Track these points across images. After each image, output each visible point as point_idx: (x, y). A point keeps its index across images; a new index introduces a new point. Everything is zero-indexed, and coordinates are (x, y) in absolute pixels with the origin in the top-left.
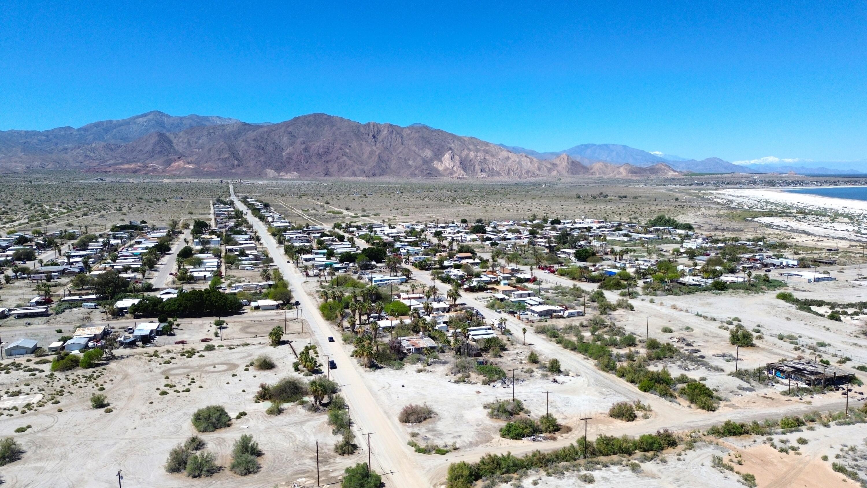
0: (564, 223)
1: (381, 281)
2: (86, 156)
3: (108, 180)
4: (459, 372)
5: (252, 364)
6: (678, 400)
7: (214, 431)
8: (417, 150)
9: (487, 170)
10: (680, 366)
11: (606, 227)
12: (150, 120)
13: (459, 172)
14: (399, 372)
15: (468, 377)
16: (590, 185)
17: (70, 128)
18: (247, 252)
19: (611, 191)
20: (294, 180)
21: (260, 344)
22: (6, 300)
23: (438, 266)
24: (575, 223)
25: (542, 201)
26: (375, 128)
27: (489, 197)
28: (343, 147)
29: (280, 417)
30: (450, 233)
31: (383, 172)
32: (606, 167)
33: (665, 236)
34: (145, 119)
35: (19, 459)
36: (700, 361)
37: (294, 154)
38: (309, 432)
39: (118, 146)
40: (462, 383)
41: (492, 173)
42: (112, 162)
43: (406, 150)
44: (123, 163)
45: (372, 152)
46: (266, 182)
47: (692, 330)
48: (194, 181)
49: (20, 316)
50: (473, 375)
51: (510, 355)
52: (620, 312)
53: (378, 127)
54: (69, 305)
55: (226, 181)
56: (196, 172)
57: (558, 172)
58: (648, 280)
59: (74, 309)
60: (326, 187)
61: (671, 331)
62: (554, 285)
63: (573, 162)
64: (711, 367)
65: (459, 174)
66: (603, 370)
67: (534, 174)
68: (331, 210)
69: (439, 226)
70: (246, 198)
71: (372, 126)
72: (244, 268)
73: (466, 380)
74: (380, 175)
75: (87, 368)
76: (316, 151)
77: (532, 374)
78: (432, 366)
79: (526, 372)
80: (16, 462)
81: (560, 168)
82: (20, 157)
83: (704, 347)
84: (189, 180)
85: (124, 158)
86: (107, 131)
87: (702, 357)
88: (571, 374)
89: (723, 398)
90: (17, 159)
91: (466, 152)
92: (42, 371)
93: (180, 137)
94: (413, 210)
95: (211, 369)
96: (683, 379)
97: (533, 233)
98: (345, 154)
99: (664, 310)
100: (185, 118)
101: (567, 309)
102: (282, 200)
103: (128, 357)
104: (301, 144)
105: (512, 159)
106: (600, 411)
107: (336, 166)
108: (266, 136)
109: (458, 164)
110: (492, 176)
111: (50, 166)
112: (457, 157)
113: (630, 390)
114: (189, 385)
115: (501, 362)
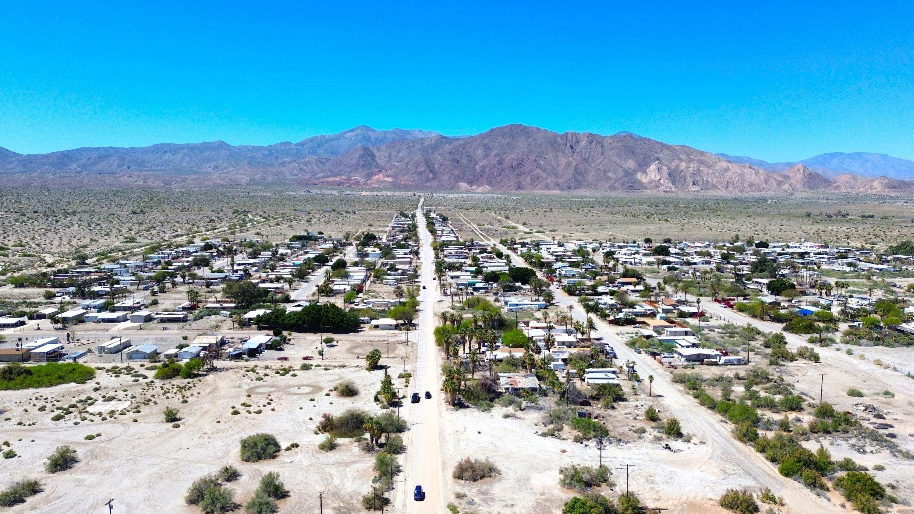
0: (774, 247)
1: (517, 305)
2: (301, 169)
3: (315, 192)
4: (551, 422)
5: (336, 389)
6: (828, 495)
7: (257, 461)
8: (619, 161)
9: (701, 183)
10: (853, 446)
11: (826, 254)
12: (357, 135)
13: (667, 184)
14: (483, 414)
15: (559, 430)
16: (830, 202)
17: (289, 143)
18: (398, 266)
19: (854, 211)
20: (485, 193)
21: (357, 366)
22: (163, 304)
23: (591, 292)
24: (788, 247)
25: (758, 219)
26: (574, 138)
27: (695, 213)
28: (537, 159)
29: (331, 454)
30: (625, 254)
31: (579, 185)
32: (855, 180)
33: (904, 267)
34: (353, 134)
35: (70, 468)
36: (886, 441)
37: (487, 167)
38: (349, 476)
39: (327, 160)
40: (549, 438)
41: (707, 186)
42: (321, 175)
43: (606, 161)
44: (330, 176)
45: (569, 164)
46: (456, 195)
47: (893, 396)
48: (389, 193)
49: (163, 320)
50: (566, 428)
51: (626, 407)
52: (800, 362)
53: (576, 137)
54: (208, 313)
55: (419, 194)
56: (394, 185)
57: (790, 185)
58: (856, 324)
59: (212, 316)
60: (514, 200)
61: (860, 395)
62: (723, 323)
63: (811, 174)
64: (900, 452)
65: (666, 187)
66: (740, 439)
67: (759, 188)
68: (507, 225)
69: (617, 245)
70: (430, 211)
71: (570, 136)
72: (387, 283)
73: (556, 433)
74: (575, 188)
75: (185, 378)
76: (510, 164)
77: (643, 435)
78: (524, 412)
79: (635, 432)
80: (66, 471)
81: (793, 181)
82: (246, 170)
83: (901, 421)
84: (384, 193)
85: (332, 171)
86: (320, 145)
87: (893, 436)
88: (694, 440)
89: (899, 499)
90: (242, 172)
91: (676, 162)
92: (146, 377)
93: (383, 151)
94: (596, 226)
95: (296, 390)
96: (847, 465)
97: (726, 258)
98: (539, 166)
99: (862, 366)
100: (389, 132)
101: (726, 354)
102: (464, 214)
103: (228, 370)
104: (495, 156)
105: (733, 170)
106: (710, 496)
107: (528, 179)
108: (461, 149)
109: (666, 176)
110: (707, 189)
111: (269, 179)
112: (665, 168)
113: (765, 472)
114: (265, 406)
115: (610, 416)
